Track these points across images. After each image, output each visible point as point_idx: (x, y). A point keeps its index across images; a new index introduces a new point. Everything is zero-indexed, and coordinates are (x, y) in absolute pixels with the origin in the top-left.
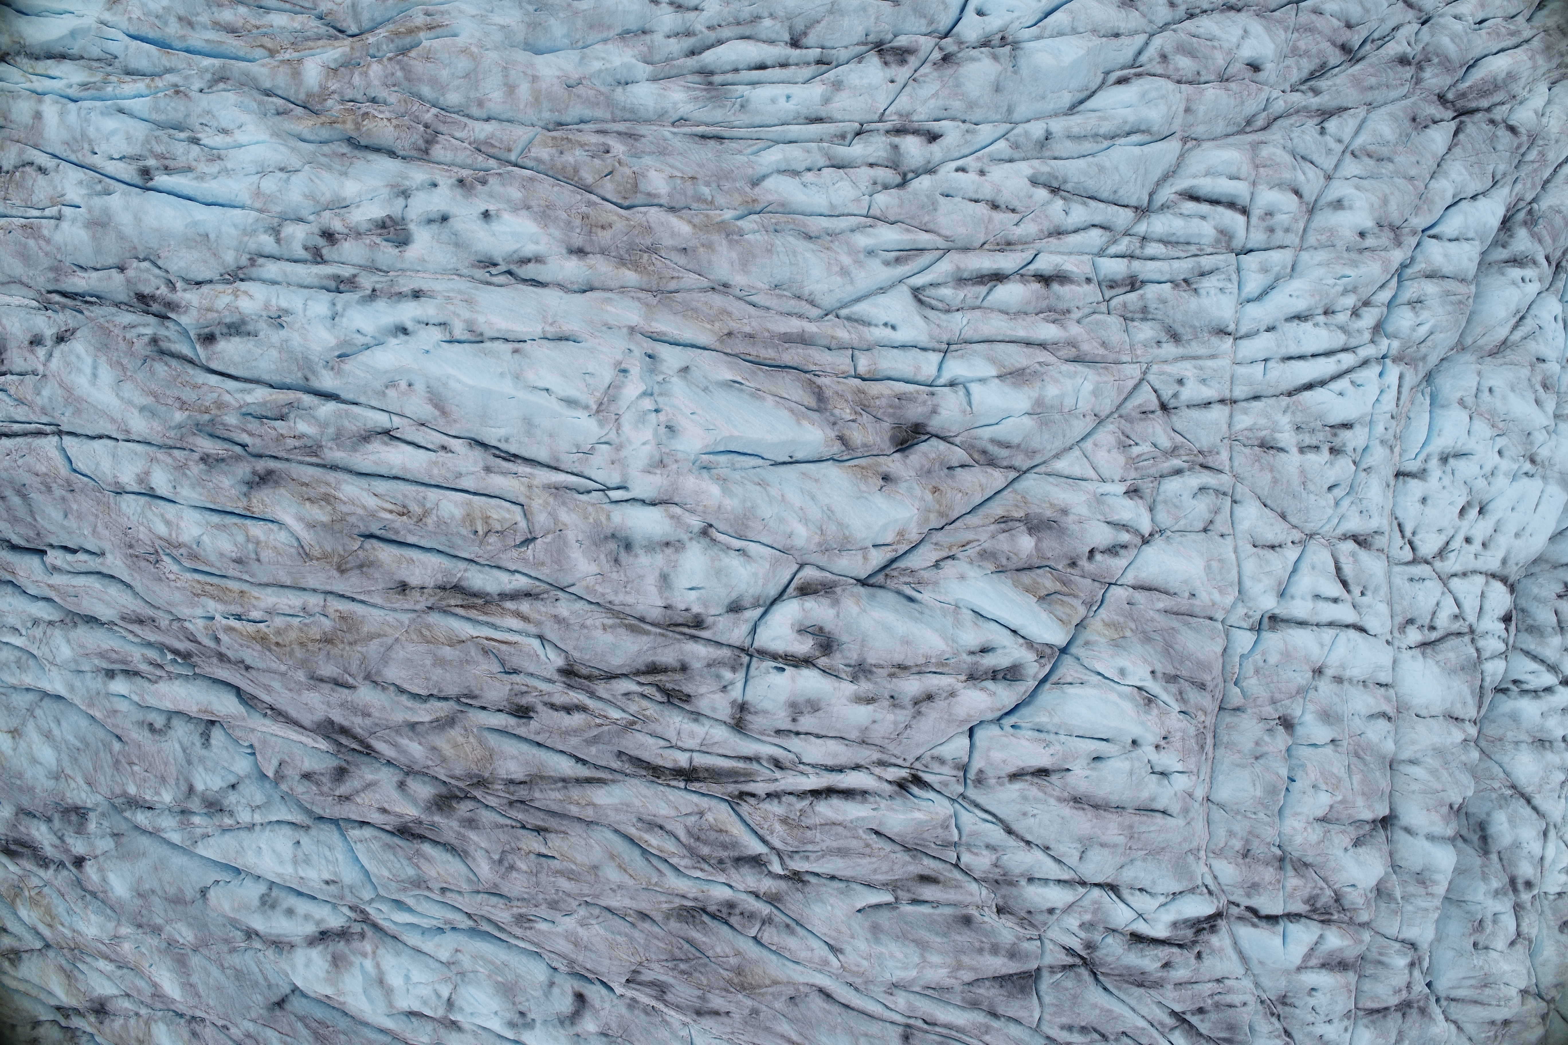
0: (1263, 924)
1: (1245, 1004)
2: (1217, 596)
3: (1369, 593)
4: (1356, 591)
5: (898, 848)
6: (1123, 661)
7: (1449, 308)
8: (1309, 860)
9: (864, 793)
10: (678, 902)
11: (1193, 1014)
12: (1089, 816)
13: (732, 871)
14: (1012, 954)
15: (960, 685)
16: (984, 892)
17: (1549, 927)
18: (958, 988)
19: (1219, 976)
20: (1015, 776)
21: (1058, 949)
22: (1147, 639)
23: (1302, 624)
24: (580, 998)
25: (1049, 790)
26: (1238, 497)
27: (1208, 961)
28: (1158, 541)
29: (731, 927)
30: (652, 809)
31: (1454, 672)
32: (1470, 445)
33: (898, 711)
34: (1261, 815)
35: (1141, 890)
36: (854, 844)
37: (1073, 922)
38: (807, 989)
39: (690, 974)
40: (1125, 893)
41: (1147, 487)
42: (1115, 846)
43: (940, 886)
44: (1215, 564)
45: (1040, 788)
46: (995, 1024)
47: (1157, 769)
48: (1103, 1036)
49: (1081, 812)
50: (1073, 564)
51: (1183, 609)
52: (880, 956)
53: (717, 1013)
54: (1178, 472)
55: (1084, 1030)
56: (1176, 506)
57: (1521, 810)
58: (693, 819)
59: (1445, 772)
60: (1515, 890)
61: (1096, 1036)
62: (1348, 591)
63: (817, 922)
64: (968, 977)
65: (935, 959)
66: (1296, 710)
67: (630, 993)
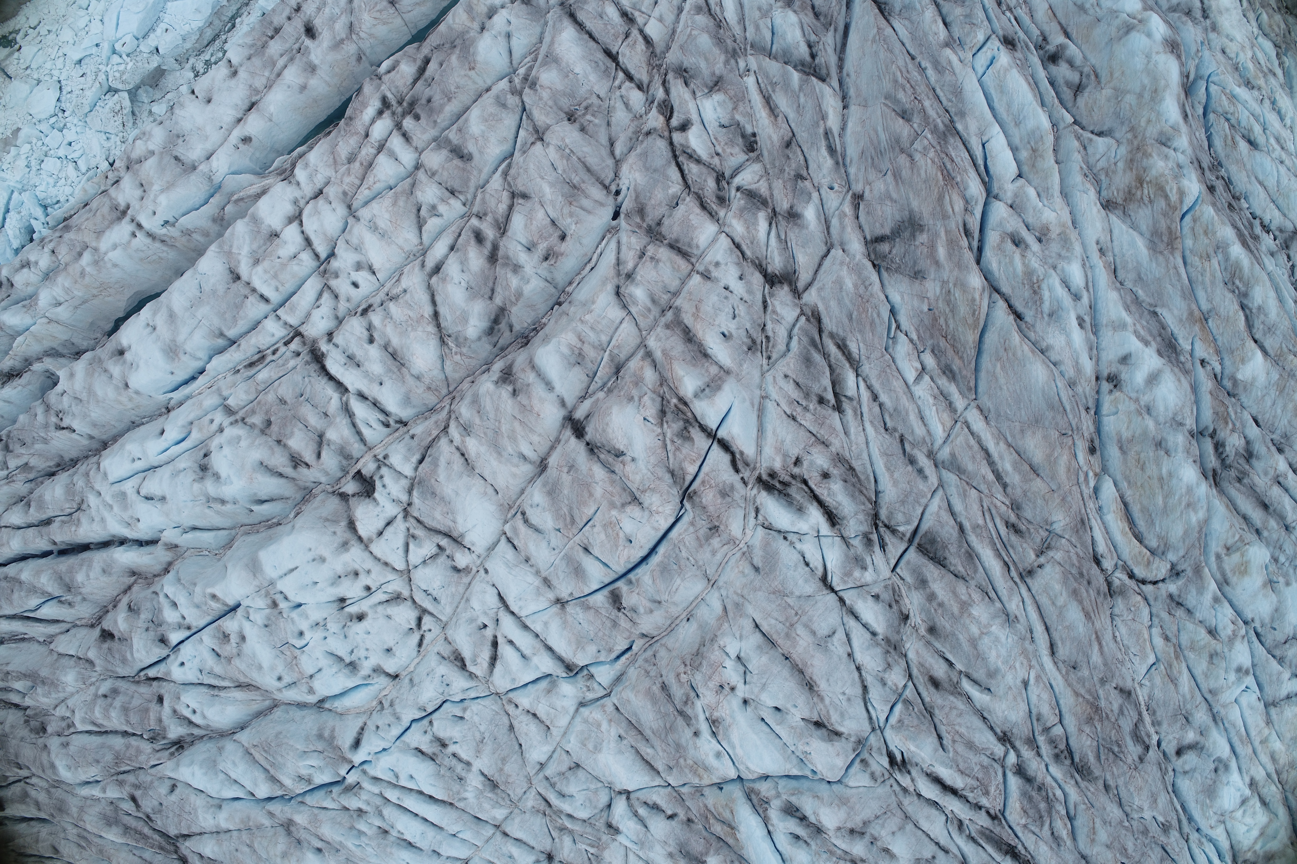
0: (734, 448)
1: (786, 376)
2: (605, 726)
3: (479, 623)
4: (489, 633)
5: (936, 720)
6: (712, 761)
7: (280, 759)
8: (667, 477)
9: (928, 775)
10: (1083, 784)
11: (829, 401)
12: (810, 670)
13: (1039, 779)
14: (923, 583)
15: (831, 833)
16: (907, 645)
17: (480, 171)
18: (973, 583)
19: (792, 422)
20: (838, 734)
21: (889, 556)
22: (678, 747)
23: (550, 649)
24: (1179, 753)
25: (823, 712)
26: (538, 767)
27: (794, 452)
28: (618, 787)
29: (1068, 744)
30: (1049, 853)
31: (442, 499)
32: (324, 662)
33: (876, 835)
34: (684, 554)
35: (807, 564)
36: (960, 748)
37: (869, 576)
38: (1061, 665)
39: (1117, 742)
40: (820, 572)
41: (600, 824)
42: (806, 626)
43: (932, 673)
44: (590, 746)
45: (829, 719)
46: (967, 525)
47: (742, 669)
48: (902, 441)
49: (815, 678)
50: (689, 820)
51: (633, 732)
52: (1006, 662)
53: (1122, 691)
54: (570, 816)
55: (912, 461)
56: (590, 801)
57: (449, 317)
58: (1033, 828)
59: (503, 429)
60: (495, 248)
61: (908, 447)
62: (495, 637)
63: (1021, 714)
64: (961, 588)
65: (975, 630)
66: (600, 599)
67: (1152, 730)
